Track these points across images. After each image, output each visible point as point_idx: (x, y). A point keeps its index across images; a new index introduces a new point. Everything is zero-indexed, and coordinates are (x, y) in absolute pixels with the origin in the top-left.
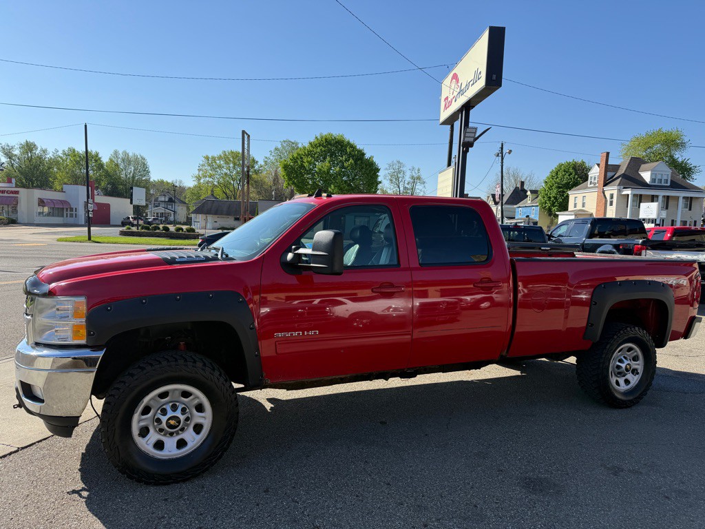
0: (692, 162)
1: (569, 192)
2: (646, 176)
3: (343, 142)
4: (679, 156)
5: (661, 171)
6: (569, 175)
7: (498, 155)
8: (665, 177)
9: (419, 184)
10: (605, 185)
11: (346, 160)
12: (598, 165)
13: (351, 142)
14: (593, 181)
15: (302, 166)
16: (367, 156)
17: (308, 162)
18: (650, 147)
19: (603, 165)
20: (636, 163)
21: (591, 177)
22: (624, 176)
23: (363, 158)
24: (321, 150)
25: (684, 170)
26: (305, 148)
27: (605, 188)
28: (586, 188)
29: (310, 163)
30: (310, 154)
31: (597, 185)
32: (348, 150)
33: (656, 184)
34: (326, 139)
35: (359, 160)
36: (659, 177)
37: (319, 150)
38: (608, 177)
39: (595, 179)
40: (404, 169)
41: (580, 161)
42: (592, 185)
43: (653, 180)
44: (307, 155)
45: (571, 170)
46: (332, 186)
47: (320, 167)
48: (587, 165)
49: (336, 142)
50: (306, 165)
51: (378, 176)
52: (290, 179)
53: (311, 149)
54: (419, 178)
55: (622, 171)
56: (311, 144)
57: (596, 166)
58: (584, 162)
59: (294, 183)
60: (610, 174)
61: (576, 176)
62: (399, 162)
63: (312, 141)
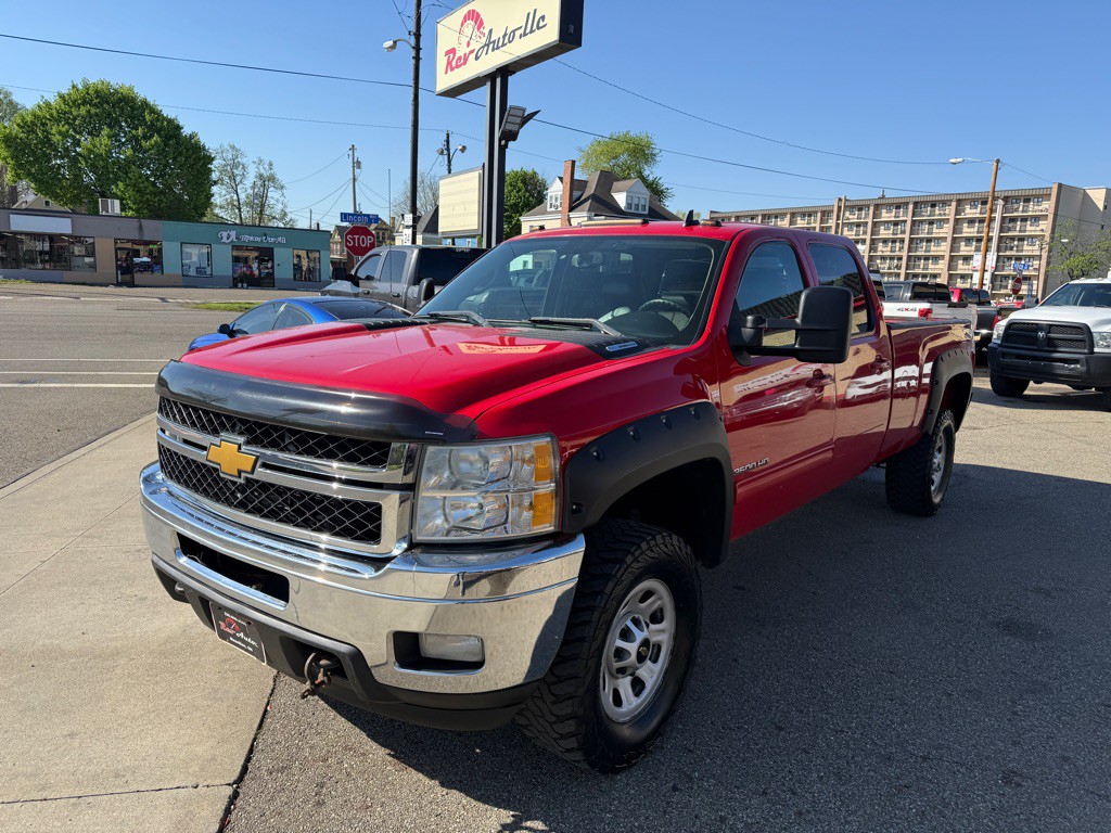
0: (664, 184)
1: (522, 219)
2: (621, 199)
3: (133, 100)
4: (650, 172)
5: (638, 193)
6: (518, 192)
7: (442, 153)
8: (642, 202)
9: (272, 189)
10: (571, 209)
11: (145, 137)
12: (561, 179)
13: (151, 101)
14: (553, 202)
15: (47, 141)
16: (186, 131)
17: (60, 133)
18: (616, 158)
19: (567, 179)
20: (607, 179)
21: (551, 197)
22: (594, 197)
23: (180, 134)
24: (89, 111)
25: (656, 191)
26: (48, 105)
27: (572, 215)
28: (545, 212)
29: (64, 135)
30: (62, 117)
31: (560, 209)
32: (148, 117)
33: (632, 211)
34: (96, 92)
35: (171, 137)
36: (635, 201)
37: (83, 110)
38: (574, 198)
39: (556, 199)
40: (244, 161)
41: (530, 171)
42: (553, 209)
43: (629, 205)
44: (58, 121)
45: (520, 185)
46: (121, 184)
47: (89, 146)
48: (540, 178)
49: (120, 100)
50: (56, 138)
51: (210, 171)
52: (19, 166)
53: (67, 109)
54: (272, 178)
55: (590, 190)
56: (62, 97)
57: (558, 180)
58: (535, 173)
59: (29, 174)
60: (576, 194)
61: (527, 194)
62: (233, 147)
63: (64, 91)
